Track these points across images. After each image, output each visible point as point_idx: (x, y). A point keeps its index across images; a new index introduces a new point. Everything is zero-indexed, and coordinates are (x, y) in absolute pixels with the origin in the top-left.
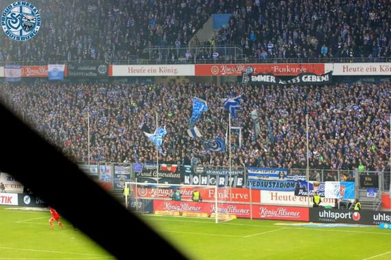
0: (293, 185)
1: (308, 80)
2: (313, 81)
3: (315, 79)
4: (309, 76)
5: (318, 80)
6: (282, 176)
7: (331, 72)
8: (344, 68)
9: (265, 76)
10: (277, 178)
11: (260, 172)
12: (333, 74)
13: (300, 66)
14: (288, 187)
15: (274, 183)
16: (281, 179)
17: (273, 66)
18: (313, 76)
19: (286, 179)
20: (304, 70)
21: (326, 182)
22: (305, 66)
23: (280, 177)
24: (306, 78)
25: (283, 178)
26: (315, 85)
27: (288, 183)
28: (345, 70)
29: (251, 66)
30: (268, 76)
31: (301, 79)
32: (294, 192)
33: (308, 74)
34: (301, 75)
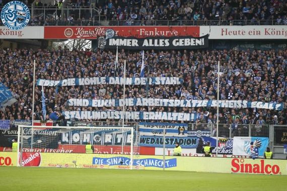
0: (194, 142)
1: (180, 43)
2: (186, 44)
3: (188, 42)
4: (181, 40)
5: (192, 44)
6: (181, 131)
7: (208, 35)
8: (223, 31)
9: (125, 40)
10: (176, 135)
11: (155, 128)
12: (210, 38)
13: (171, 29)
14: (188, 144)
15: (172, 140)
16: (181, 135)
17: (139, 28)
18: (186, 40)
19: (186, 135)
20: (176, 33)
21: (235, 138)
22: (176, 29)
23: (179, 133)
24: (177, 41)
25: (183, 134)
26: (189, 49)
27: (189, 140)
28: (224, 33)
29: (112, 28)
30: (129, 40)
31: (171, 42)
32: (195, 150)
33: (180, 37)
34: (171, 39)
